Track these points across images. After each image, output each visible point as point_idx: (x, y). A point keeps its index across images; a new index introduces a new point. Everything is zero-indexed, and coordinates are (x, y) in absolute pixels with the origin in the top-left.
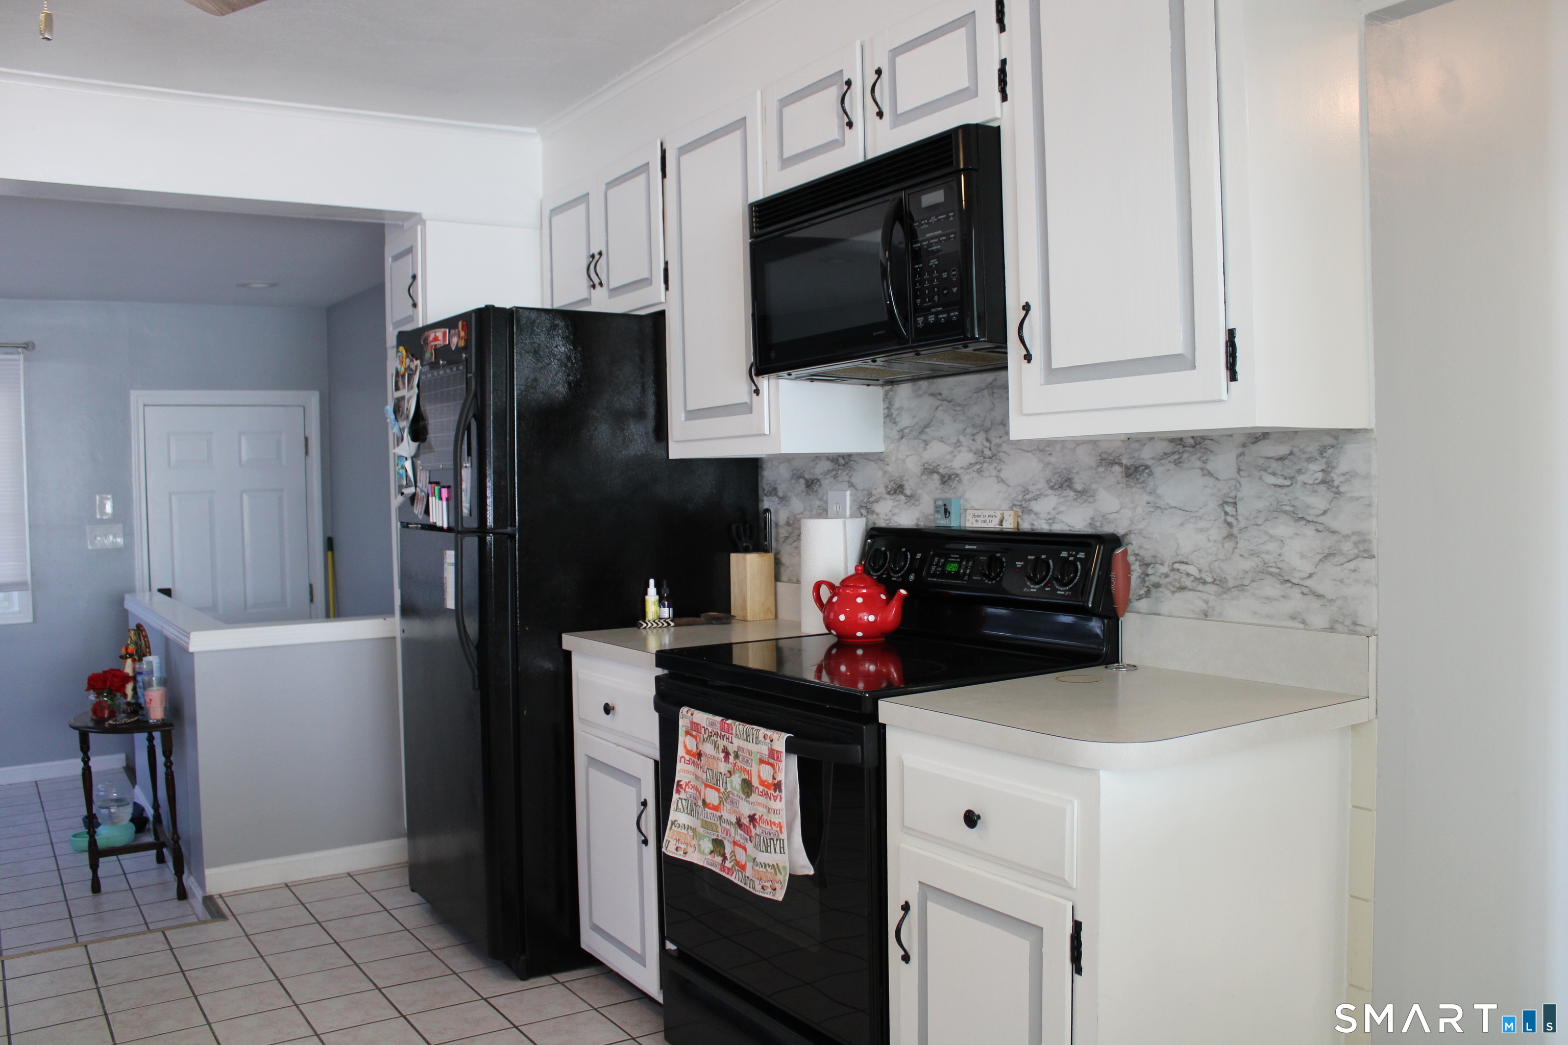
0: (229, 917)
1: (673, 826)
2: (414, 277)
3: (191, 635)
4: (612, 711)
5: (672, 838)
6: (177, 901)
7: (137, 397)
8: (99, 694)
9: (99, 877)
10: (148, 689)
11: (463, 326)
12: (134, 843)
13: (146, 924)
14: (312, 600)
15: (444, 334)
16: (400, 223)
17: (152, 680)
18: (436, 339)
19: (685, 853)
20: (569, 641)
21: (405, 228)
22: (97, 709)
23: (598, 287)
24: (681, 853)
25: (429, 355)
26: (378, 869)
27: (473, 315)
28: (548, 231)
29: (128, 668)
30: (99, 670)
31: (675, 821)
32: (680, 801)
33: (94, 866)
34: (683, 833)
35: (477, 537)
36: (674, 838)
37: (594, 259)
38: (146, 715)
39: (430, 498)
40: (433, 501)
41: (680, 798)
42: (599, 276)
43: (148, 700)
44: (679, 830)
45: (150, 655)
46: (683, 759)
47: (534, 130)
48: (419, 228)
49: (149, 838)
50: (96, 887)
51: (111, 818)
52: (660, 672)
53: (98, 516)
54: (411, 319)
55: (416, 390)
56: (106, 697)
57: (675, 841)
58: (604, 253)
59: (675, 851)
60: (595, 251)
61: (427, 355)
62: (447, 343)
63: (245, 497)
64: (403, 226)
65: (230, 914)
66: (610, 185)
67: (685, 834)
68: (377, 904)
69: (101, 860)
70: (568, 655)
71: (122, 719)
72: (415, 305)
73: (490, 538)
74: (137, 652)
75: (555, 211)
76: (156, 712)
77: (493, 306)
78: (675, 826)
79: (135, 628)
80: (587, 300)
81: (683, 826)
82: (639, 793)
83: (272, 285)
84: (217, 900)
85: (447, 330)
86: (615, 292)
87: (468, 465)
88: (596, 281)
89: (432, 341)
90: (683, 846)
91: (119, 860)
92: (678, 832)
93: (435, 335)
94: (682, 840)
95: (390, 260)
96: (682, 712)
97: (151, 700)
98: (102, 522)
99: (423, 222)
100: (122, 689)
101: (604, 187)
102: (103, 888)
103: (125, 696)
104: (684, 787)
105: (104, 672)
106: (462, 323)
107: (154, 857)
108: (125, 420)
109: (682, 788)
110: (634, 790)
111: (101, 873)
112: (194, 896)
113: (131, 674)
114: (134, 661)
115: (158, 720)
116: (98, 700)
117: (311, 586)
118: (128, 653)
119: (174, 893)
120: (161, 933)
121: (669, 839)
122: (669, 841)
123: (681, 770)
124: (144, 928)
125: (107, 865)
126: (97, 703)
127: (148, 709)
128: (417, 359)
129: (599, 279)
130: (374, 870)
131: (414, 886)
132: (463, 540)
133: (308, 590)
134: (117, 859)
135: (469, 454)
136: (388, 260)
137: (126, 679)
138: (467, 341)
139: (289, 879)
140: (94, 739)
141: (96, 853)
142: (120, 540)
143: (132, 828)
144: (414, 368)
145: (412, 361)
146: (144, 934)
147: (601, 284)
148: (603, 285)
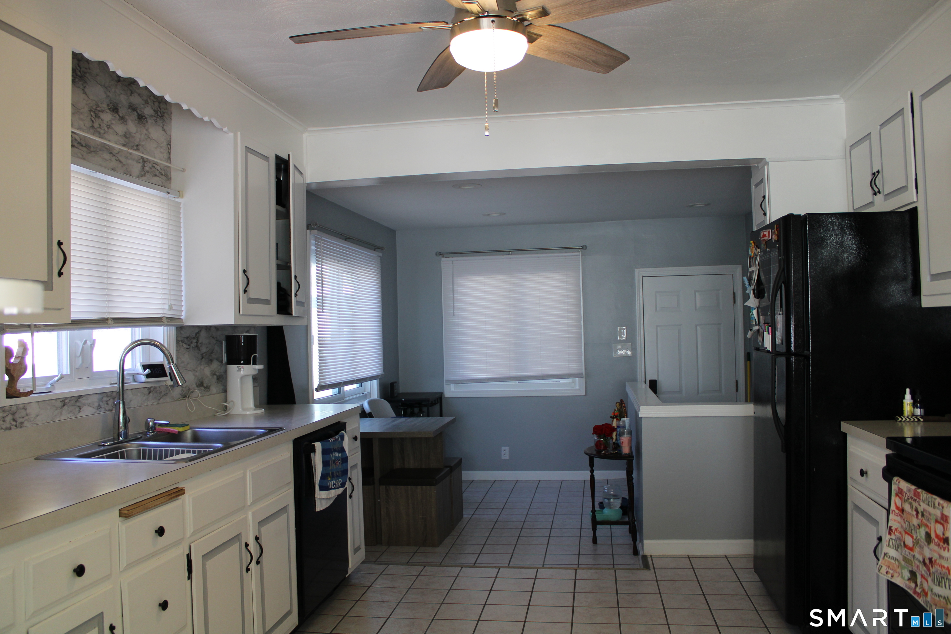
0: (651, 569)
1: (885, 557)
2: (764, 197)
3: (640, 407)
4: (865, 475)
5: (884, 564)
6: (632, 555)
7: (639, 272)
8: (599, 437)
9: (597, 535)
10: (621, 436)
11: (777, 227)
12: (621, 520)
13: (614, 565)
14: (737, 390)
15: (769, 232)
16: (756, 165)
17: (624, 431)
18: (764, 236)
19: (892, 576)
20: (845, 427)
21: (760, 168)
22: (598, 444)
23: (878, 194)
24: (890, 576)
25: (763, 246)
26: (743, 556)
27: (781, 221)
28: (849, 160)
29: (615, 424)
30: (600, 424)
31: (887, 553)
32: (891, 540)
33: (594, 529)
34: (892, 563)
35: (785, 358)
36: (886, 564)
37: (875, 175)
38: (620, 450)
39: (764, 333)
40: (766, 334)
41: (891, 538)
42: (878, 187)
43: (621, 442)
44: (890, 560)
45: (627, 417)
46: (894, 512)
47: (838, 96)
48: (766, 167)
49: (627, 519)
50: (595, 541)
51: (610, 506)
52: (889, 452)
53: (619, 339)
54: (764, 222)
55: (758, 267)
56: (602, 438)
57: (886, 567)
58: (880, 171)
59: (885, 574)
60: (875, 170)
61: (762, 245)
62: (770, 238)
63: (698, 328)
64: (758, 166)
65: (652, 567)
66: (882, 125)
67: (893, 563)
68: (736, 576)
69: (598, 526)
70: (845, 435)
71: (611, 451)
72: (765, 214)
73: (793, 358)
74: (620, 415)
75: (853, 146)
76: (626, 450)
77: (793, 214)
78: (887, 557)
79: (620, 402)
80: (872, 203)
81: (892, 558)
82: (878, 531)
83: (707, 205)
84: (648, 558)
85: (770, 230)
86: (888, 196)
87: (780, 313)
88: (876, 190)
89: (762, 238)
90: (891, 572)
91: (611, 528)
92: (889, 562)
93: (764, 233)
94: (891, 567)
95: (754, 187)
96: (894, 480)
97: (623, 442)
98: (621, 341)
99: (767, 163)
100: (611, 435)
101: (879, 127)
102: (598, 542)
103: (612, 439)
104: (894, 531)
105: (602, 425)
106: (776, 226)
107: (628, 529)
108: (633, 286)
109: (892, 532)
110: (875, 528)
111: (598, 533)
112: (640, 555)
113: (616, 427)
114: (617, 420)
115: (626, 454)
116: (599, 440)
117: (737, 382)
118: (614, 416)
119: (631, 551)
120: (614, 571)
121: (882, 565)
122: (882, 566)
123: (892, 520)
124: (612, 566)
125: (601, 530)
126: (598, 441)
127: (622, 447)
128: (758, 249)
129: (878, 188)
130: (741, 556)
131: (757, 569)
132: (776, 360)
133: (735, 384)
134: (610, 527)
135: (781, 306)
136: (753, 187)
137: (614, 429)
138: (778, 236)
139: (690, 554)
140: (596, 460)
141: (595, 523)
142: (629, 353)
143: (621, 512)
144: (757, 254)
145: (756, 249)
146: (605, 569)
147: (879, 192)
148: (881, 192)
